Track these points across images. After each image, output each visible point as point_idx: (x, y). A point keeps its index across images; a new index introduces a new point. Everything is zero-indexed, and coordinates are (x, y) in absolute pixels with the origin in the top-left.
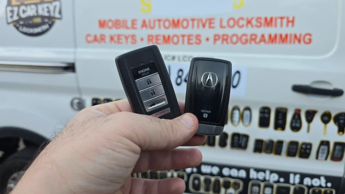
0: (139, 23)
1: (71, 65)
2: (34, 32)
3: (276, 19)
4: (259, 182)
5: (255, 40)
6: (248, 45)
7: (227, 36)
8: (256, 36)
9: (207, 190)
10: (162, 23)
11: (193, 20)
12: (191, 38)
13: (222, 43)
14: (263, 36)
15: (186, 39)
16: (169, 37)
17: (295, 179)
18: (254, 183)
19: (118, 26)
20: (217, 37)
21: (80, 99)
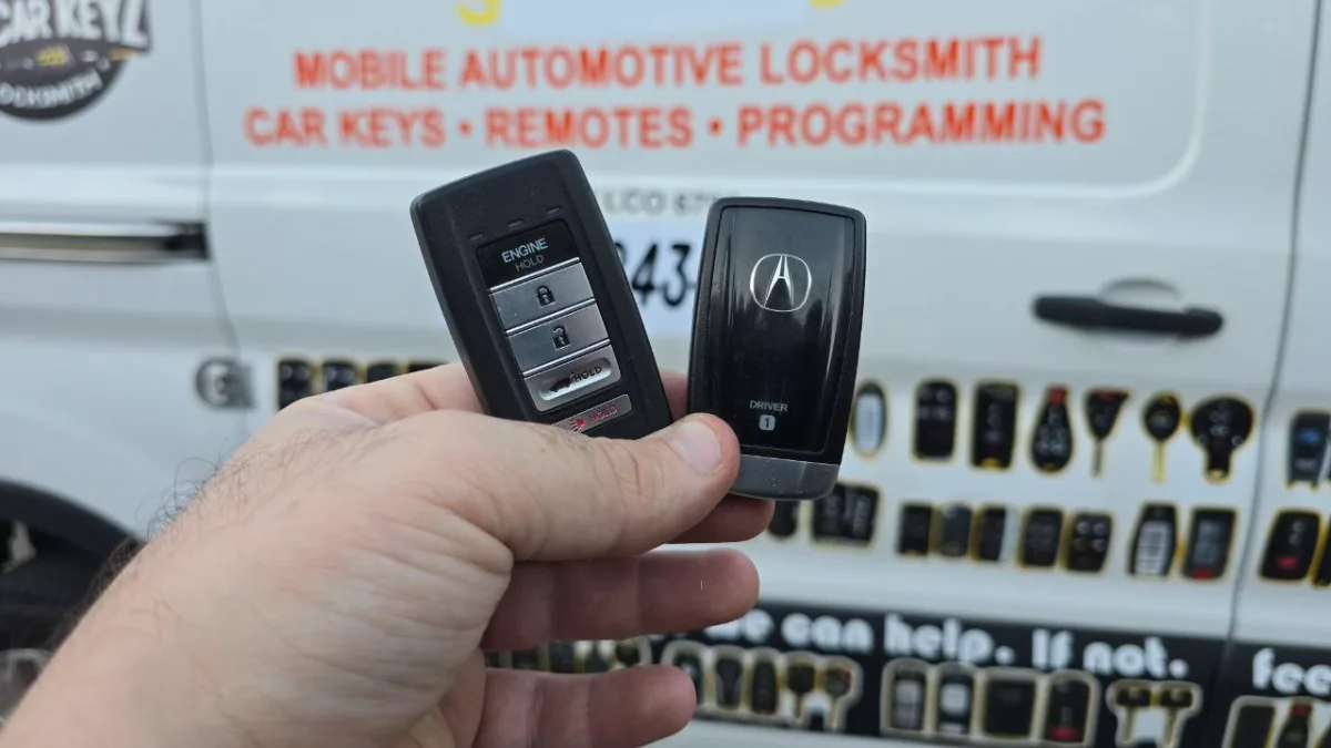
0: (453, 66)
1: (192, 232)
2: (43, 102)
3: (970, 46)
4: (919, 666)
5: (892, 126)
6: (868, 147)
7: (790, 112)
8: (897, 111)
9: (729, 699)
10: (539, 64)
11: (659, 52)
12: (652, 120)
13: (772, 138)
14: (923, 112)
15: (633, 124)
16: (568, 117)
17: (1051, 652)
18: (902, 668)
19: (370, 77)
20: (751, 119)
21: (229, 363)
